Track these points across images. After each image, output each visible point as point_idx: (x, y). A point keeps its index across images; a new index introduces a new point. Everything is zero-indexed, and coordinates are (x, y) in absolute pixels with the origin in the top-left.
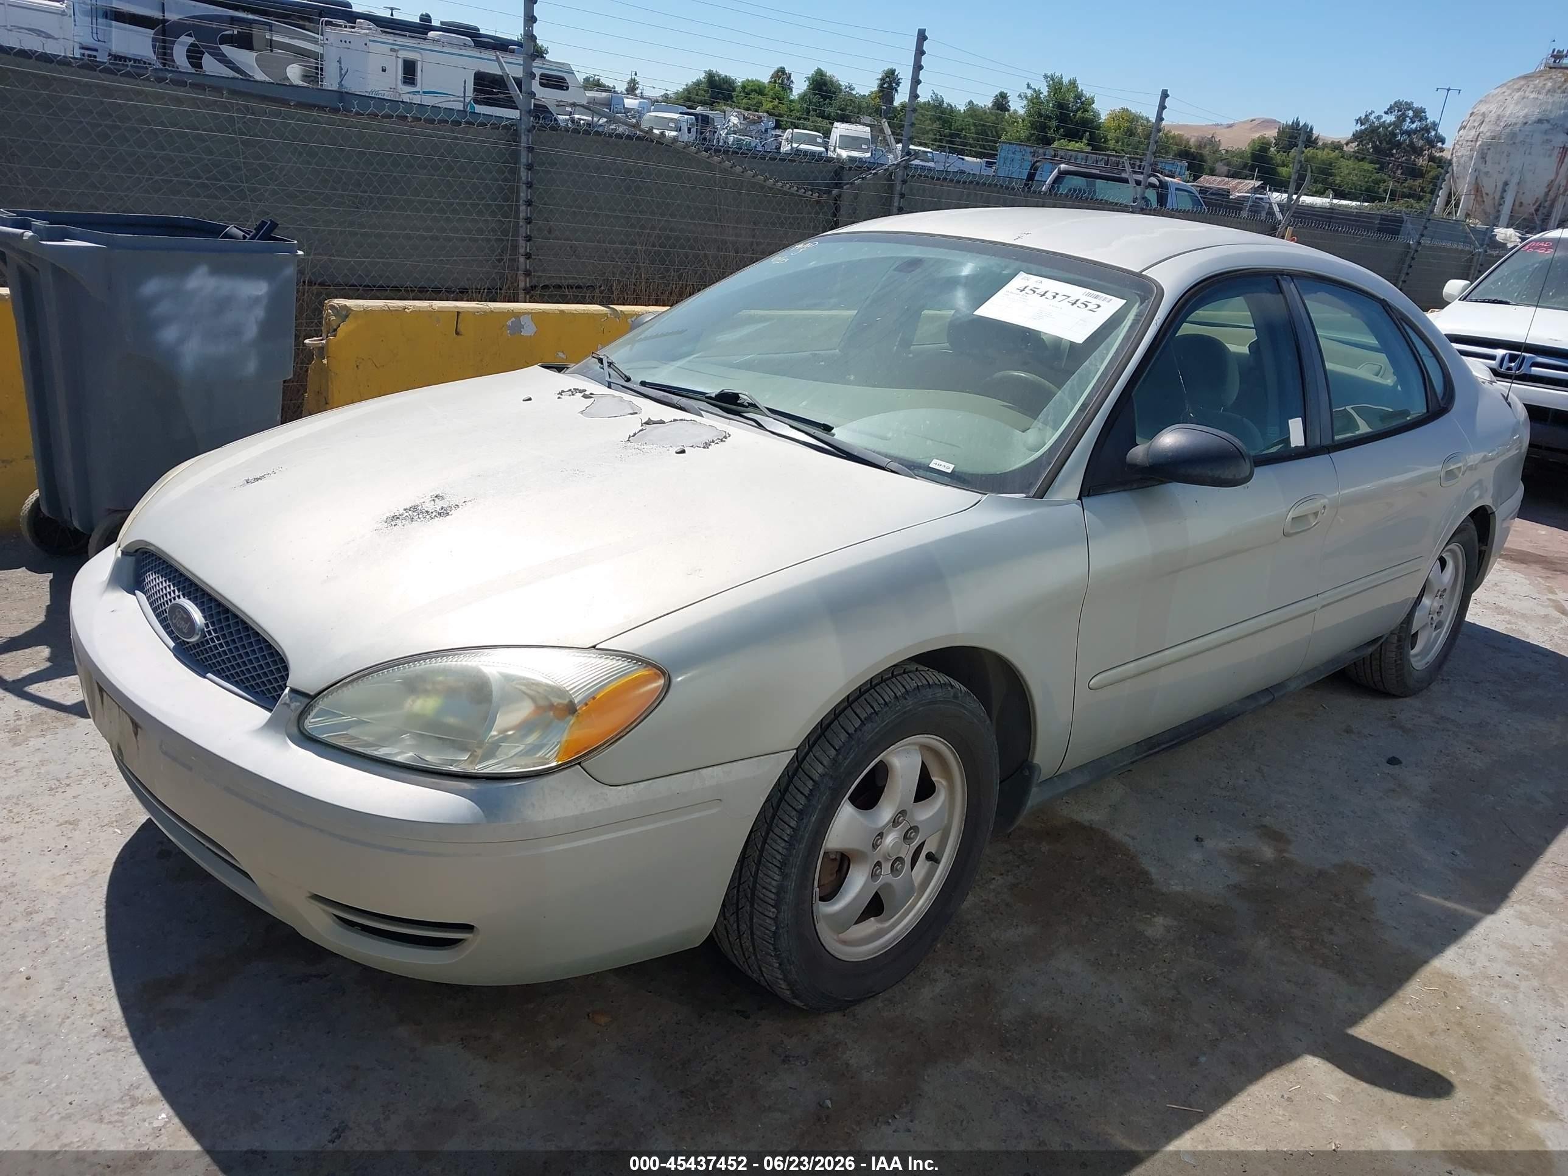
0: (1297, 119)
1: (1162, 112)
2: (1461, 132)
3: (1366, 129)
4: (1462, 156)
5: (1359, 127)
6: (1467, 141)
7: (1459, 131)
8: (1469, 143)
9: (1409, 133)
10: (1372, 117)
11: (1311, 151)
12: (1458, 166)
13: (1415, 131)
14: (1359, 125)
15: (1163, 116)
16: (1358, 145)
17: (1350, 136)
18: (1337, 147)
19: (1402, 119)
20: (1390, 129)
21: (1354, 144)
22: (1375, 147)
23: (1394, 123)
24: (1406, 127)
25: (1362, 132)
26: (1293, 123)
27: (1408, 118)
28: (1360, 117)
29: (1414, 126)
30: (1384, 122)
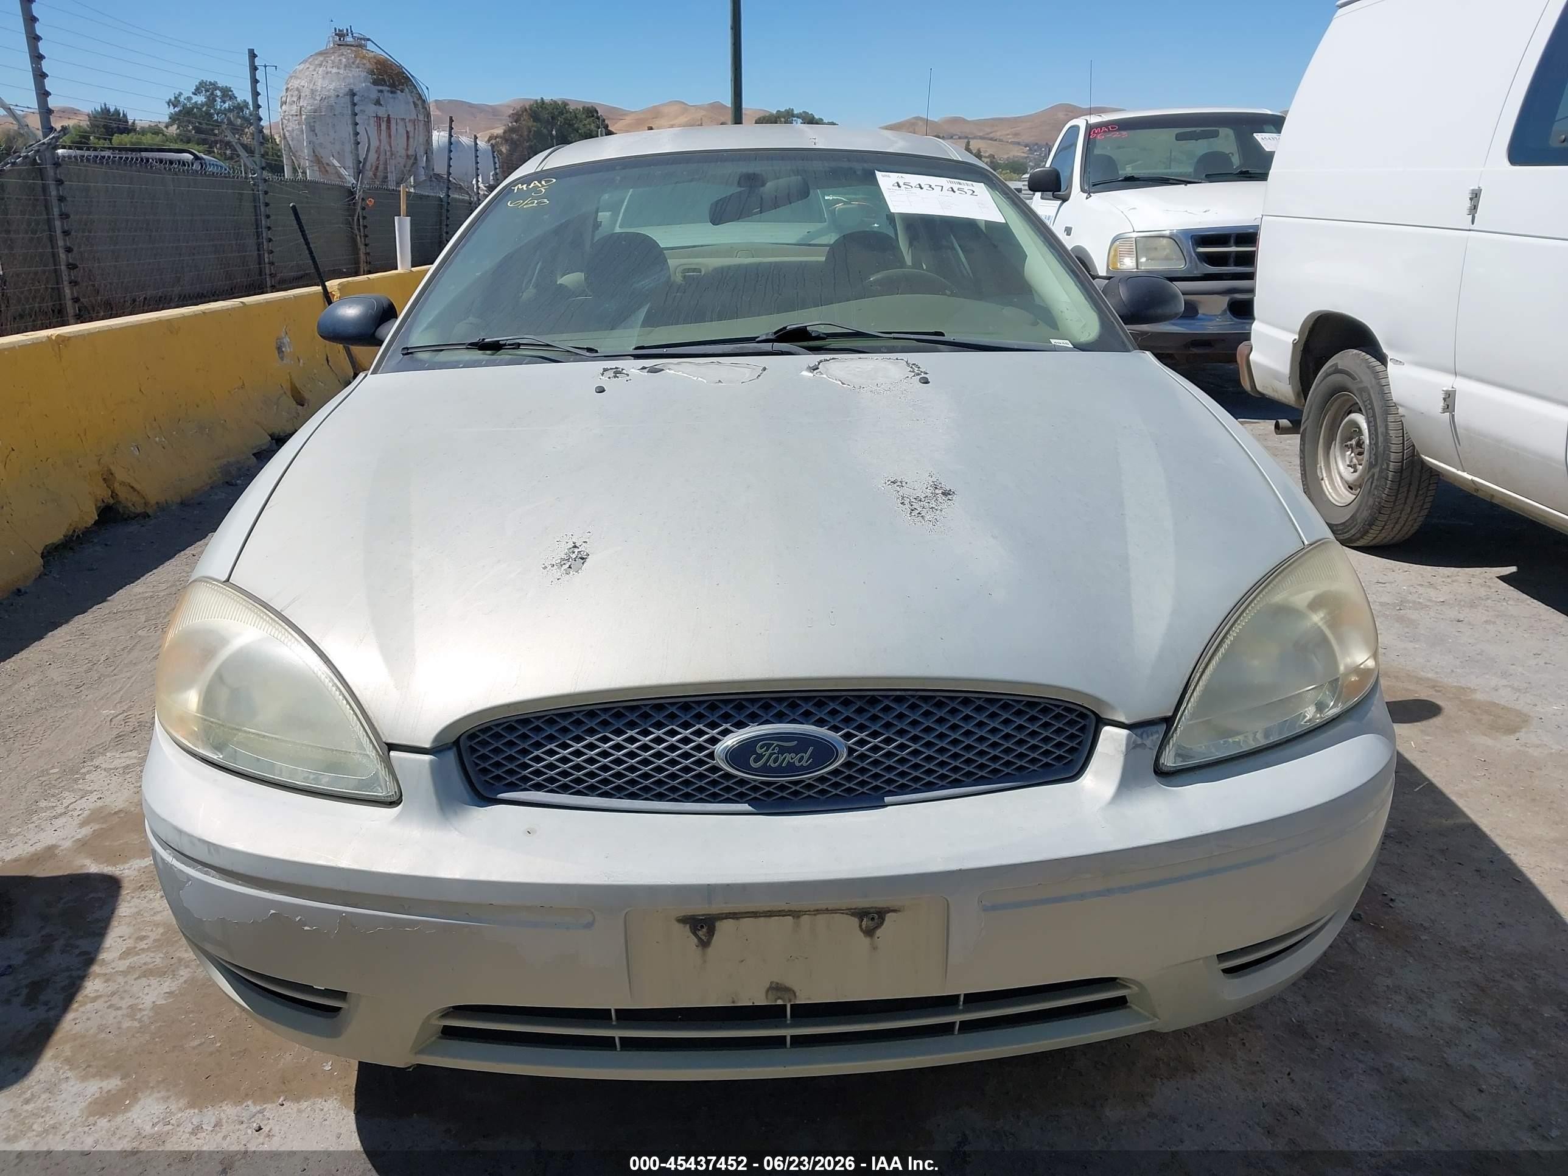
0: (105, 105)
1: (257, 99)
2: (284, 107)
3: (180, 111)
4: (293, 130)
5: (172, 110)
6: (292, 115)
7: (281, 107)
8: (295, 118)
9: (224, 112)
10: (182, 99)
11: (135, 137)
12: (292, 141)
13: (230, 110)
14: (172, 107)
15: (260, 103)
16: (178, 128)
17: (166, 119)
18: (156, 131)
19: (212, 99)
20: (204, 109)
21: (175, 126)
22: (194, 128)
23: (206, 104)
24: (219, 107)
25: (176, 114)
26: (101, 108)
27: (217, 98)
28: (170, 100)
29: (226, 105)
30: (196, 102)
